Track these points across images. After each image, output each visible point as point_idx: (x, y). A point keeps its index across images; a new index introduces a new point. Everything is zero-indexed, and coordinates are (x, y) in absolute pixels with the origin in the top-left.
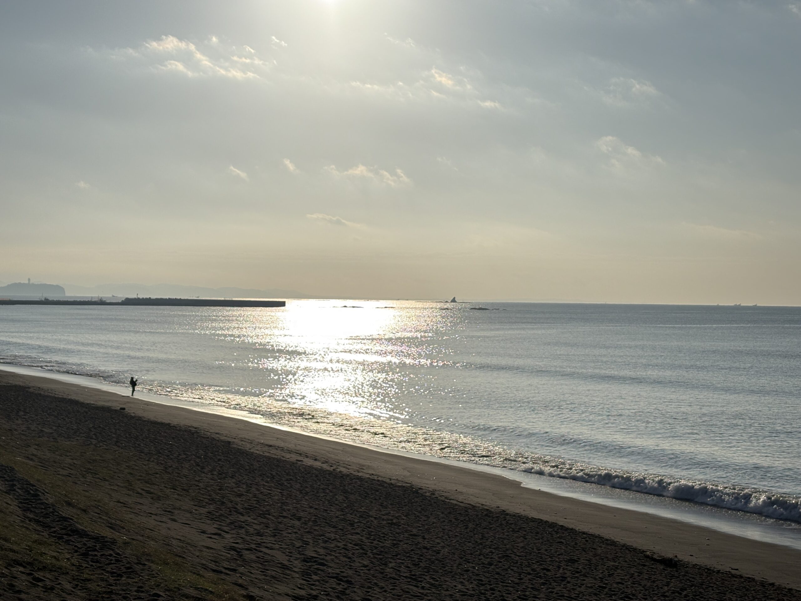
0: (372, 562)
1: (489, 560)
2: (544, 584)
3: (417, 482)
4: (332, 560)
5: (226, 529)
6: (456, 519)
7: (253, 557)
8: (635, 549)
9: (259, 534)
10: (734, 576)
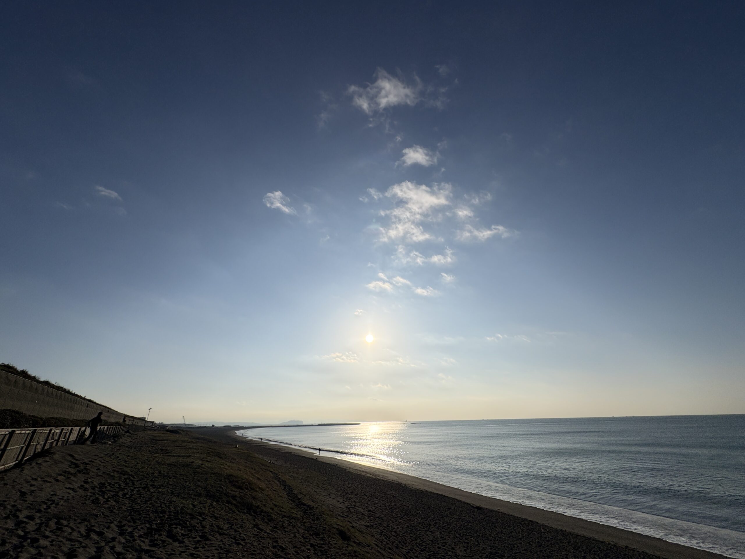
0: (389, 511)
1: (424, 509)
2: (441, 518)
3: (400, 481)
4: (377, 511)
5: (345, 500)
6: (413, 494)
7: (353, 510)
8: (467, 503)
9: (355, 502)
10: (499, 512)
